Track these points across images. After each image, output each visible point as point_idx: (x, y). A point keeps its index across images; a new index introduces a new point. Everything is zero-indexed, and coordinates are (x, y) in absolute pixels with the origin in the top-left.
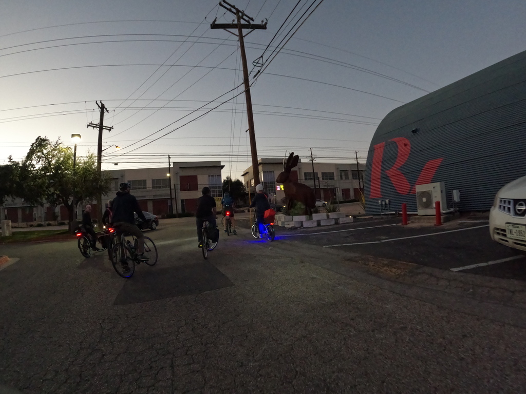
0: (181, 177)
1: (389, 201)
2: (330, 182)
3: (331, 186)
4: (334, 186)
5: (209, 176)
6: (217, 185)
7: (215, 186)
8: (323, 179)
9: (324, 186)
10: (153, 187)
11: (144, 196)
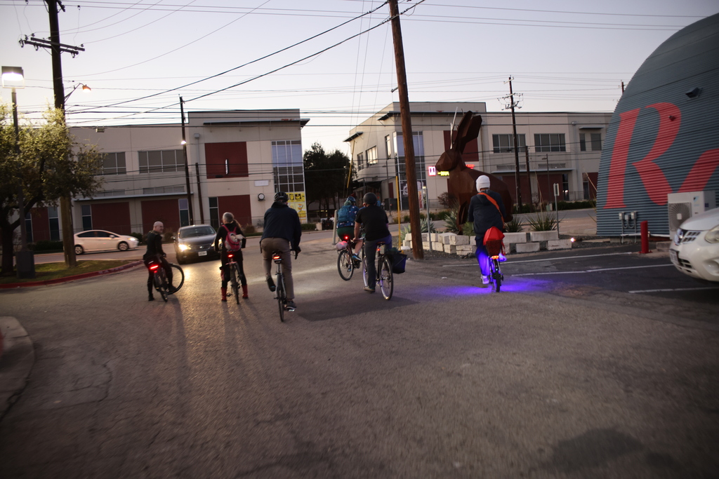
0: (208, 146)
1: (637, 214)
2: (555, 158)
3: (558, 165)
4: (563, 165)
5: (273, 143)
6: (292, 166)
7: (287, 166)
8: (537, 150)
9: (540, 166)
10: (142, 170)
11: (122, 191)
